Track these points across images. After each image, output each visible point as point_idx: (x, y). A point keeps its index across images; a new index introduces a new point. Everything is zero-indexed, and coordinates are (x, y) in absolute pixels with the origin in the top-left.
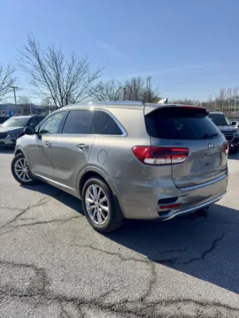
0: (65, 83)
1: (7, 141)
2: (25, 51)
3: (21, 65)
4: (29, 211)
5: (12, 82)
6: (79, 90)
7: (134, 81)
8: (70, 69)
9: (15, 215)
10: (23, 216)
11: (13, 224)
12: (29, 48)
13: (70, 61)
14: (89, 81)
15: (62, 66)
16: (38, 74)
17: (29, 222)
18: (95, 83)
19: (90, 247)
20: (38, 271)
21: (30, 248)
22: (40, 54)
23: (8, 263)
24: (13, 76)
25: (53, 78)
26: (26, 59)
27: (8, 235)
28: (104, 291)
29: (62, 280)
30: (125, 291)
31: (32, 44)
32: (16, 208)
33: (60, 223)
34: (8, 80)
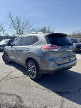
0: (21, 28)
1: (2, 48)
2: (7, 17)
3: (6, 22)
4: (12, 73)
5: (3, 28)
6: (26, 31)
7: (44, 28)
8: (23, 23)
9: (7, 75)
10: (10, 75)
11: (6, 78)
12: (9, 16)
13: (23, 21)
14: (30, 28)
15: (20, 22)
16: (12, 25)
17: (12, 77)
18: (31, 28)
19: (36, 87)
20: (18, 97)
21: (14, 88)
22: (13, 18)
23: (6, 94)
24: (3, 26)
25: (17, 27)
26: (8, 20)
27: (5, 82)
28: (45, 106)
29: (28, 101)
30: (53, 105)
31: (10, 15)
32: (7, 72)
33: (24, 77)
34: (1, 27)
